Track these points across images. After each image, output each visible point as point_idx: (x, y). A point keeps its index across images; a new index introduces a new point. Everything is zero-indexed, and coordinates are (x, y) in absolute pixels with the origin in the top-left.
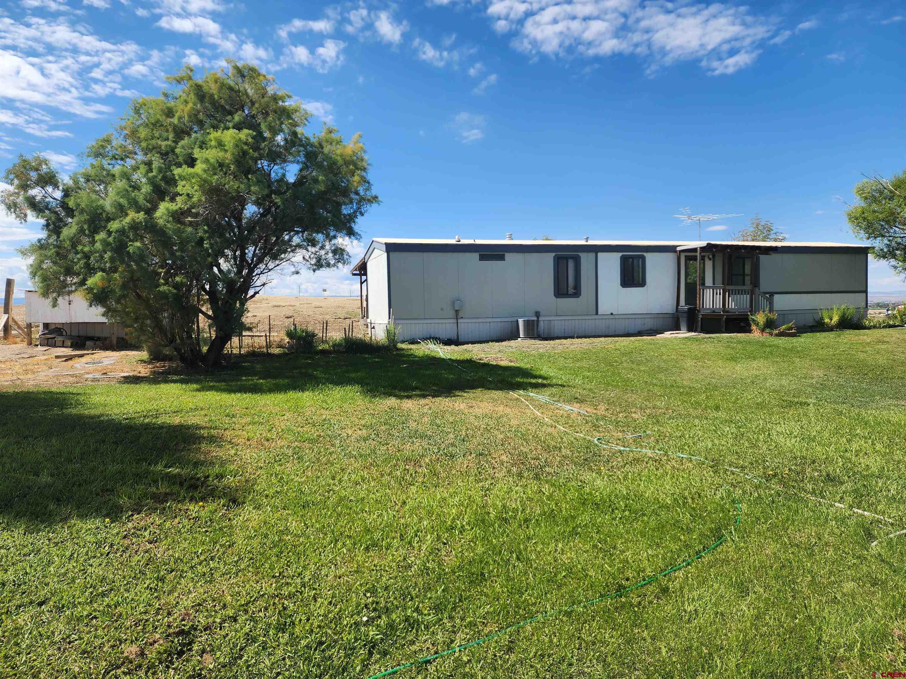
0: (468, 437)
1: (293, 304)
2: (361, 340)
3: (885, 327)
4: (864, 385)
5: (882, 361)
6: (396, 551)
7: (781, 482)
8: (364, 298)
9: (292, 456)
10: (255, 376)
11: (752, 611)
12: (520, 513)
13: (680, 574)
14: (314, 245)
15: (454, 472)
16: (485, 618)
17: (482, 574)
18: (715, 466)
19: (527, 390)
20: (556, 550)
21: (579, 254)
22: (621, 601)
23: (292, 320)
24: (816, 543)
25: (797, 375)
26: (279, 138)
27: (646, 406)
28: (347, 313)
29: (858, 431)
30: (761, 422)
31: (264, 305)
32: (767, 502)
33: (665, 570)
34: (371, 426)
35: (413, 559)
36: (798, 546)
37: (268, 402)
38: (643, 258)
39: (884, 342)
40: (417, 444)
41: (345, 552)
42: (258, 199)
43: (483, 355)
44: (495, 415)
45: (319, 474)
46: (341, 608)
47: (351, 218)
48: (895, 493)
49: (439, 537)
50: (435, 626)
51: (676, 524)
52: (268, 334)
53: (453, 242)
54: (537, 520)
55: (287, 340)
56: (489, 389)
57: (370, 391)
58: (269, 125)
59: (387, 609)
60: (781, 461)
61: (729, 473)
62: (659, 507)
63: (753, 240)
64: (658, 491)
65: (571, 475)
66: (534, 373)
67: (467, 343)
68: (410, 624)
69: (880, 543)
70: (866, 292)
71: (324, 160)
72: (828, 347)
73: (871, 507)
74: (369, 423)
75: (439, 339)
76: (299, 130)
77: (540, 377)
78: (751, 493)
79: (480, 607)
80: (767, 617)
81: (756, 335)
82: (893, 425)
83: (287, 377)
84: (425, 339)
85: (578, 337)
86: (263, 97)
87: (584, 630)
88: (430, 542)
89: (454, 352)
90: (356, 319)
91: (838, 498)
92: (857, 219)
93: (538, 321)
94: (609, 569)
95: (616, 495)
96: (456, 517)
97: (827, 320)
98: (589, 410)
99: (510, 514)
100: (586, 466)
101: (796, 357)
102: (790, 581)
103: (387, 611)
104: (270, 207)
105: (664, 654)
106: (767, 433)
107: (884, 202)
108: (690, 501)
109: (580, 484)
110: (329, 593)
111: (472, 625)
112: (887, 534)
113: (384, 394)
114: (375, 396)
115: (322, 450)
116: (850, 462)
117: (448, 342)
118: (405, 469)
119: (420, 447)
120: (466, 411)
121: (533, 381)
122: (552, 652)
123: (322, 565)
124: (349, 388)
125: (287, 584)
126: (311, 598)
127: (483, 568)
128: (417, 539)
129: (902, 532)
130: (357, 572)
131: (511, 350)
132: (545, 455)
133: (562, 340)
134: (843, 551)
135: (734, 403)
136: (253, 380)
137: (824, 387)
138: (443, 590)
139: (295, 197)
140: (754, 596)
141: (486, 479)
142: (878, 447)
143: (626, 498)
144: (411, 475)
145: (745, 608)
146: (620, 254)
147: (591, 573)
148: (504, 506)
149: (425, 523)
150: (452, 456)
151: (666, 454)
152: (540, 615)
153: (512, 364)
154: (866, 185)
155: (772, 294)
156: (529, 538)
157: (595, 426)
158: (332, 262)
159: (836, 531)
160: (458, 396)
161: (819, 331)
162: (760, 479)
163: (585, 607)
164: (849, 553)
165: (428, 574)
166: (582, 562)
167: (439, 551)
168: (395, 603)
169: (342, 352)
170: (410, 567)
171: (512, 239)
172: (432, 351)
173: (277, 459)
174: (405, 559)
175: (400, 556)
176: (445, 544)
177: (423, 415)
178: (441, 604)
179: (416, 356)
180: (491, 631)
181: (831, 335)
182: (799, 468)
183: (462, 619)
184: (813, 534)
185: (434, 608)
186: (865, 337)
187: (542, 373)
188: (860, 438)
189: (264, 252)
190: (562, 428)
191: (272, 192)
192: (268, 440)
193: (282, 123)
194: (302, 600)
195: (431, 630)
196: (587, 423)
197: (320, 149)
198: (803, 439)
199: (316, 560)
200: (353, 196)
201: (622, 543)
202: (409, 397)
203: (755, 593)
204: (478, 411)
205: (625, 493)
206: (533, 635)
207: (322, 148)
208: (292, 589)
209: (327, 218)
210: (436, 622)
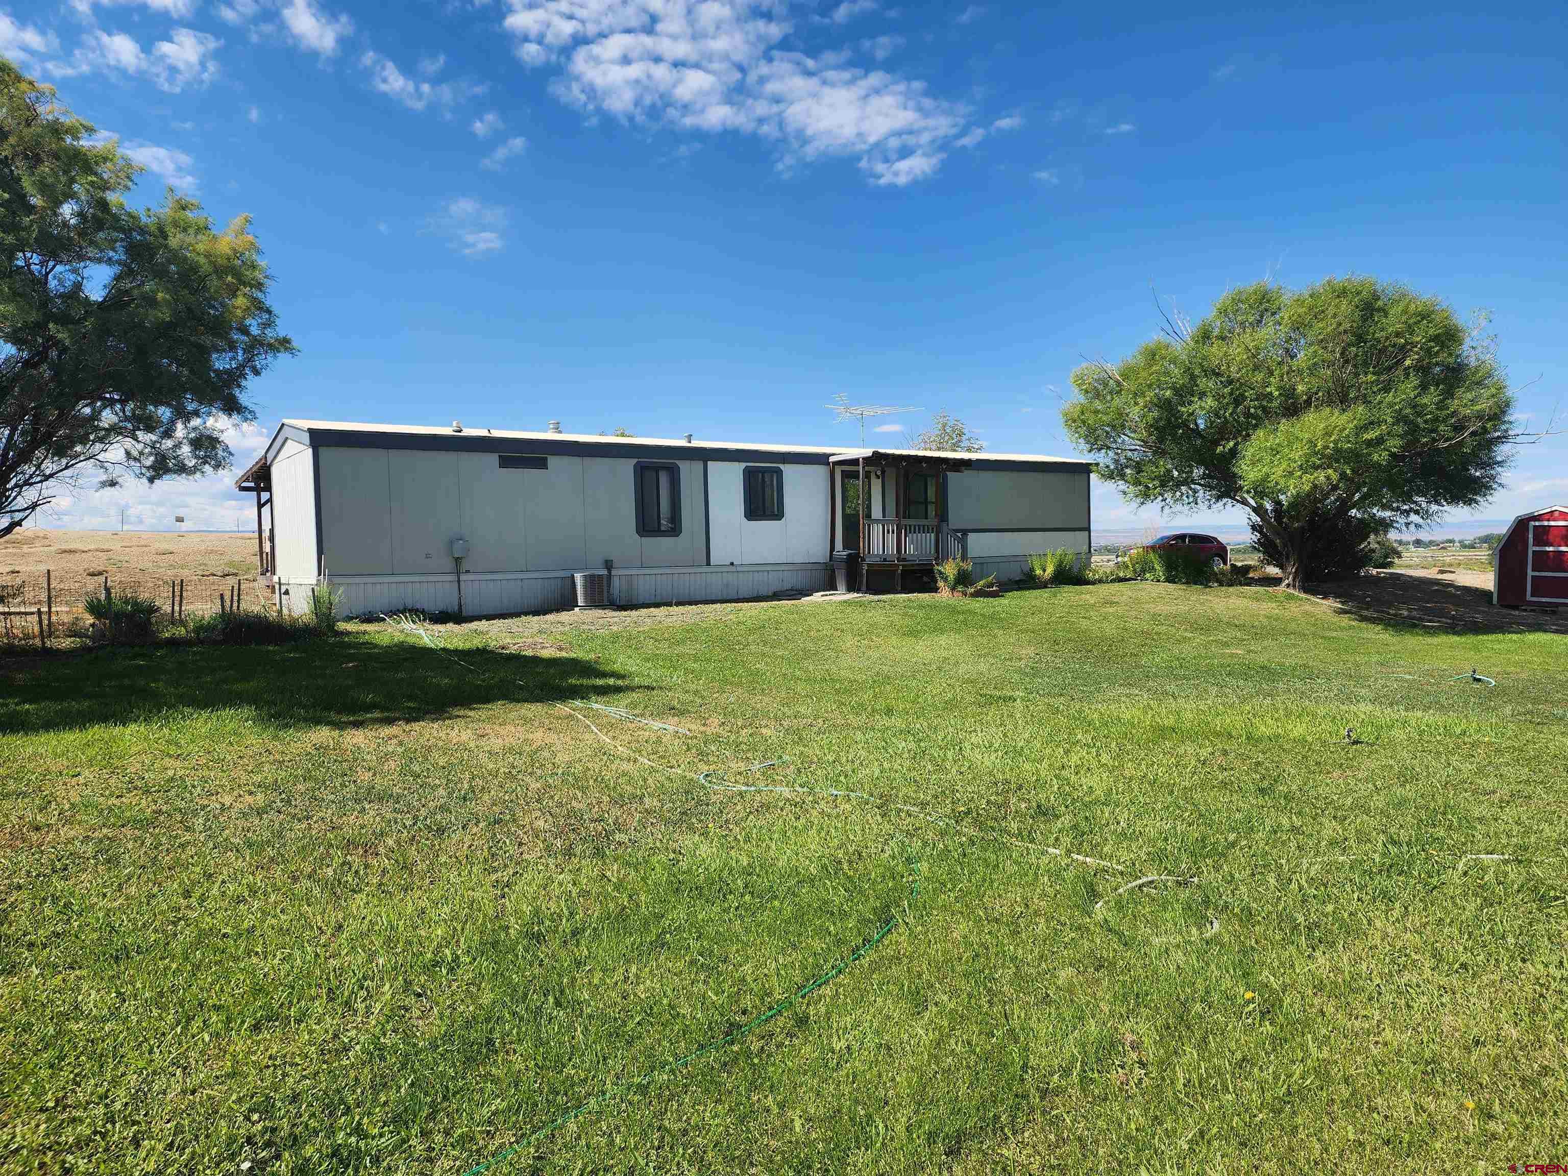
0: (473, 792)
1: (105, 547)
2: (258, 617)
3: (1113, 581)
4: (1087, 668)
5: (1110, 630)
6: (318, 1024)
7: (978, 823)
8: (266, 534)
9: (94, 857)
10: (11, 696)
11: (931, 1034)
12: (564, 920)
13: (827, 991)
14: (149, 429)
15: (443, 859)
16: (490, 1123)
17: (490, 1042)
18: (884, 806)
19: (589, 699)
20: (626, 979)
21: (677, 462)
22: (732, 1051)
23: (102, 579)
24: (1022, 913)
25: (1001, 655)
26: (67, 210)
27: (784, 714)
28: (231, 564)
29: (1079, 737)
30: (951, 729)
31: (38, 549)
32: (956, 856)
33: (804, 987)
34: (275, 786)
35: (353, 1033)
36: (997, 920)
37: (41, 750)
38: (779, 472)
39: (1112, 603)
40: (372, 813)
41: (207, 1038)
42: (16, 331)
43: (508, 640)
44: (528, 749)
45: (155, 890)
46: (193, 1153)
47: (233, 378)
48: (1125, 825)
49: (408, 983)
50: (393, 1155)
51: (825, 908)
52: (45, 609)
53: (447, 431)
54: (595, 929)
55: (89, 620)
56: (518, 701)
57: (276, 716)
58: (41, 182)
59: (295, 1139)
60: (976, 789)
61: (903, 815)
62: (798, 882)
63: (939, 449)
64: (797, 854)
65: (658, 844)
66: (602, 668)
67: (479, 618)
68: (341, 1161)
69: (1106, 903)
70: (1088, 529)
71: (170, 262)
72: (1040, 612)
73: (1095, 850)
74: (270, 780)
75: (423, 612)
76: (112, 197)
77: (613, 675)
78: (934, 844)
79: (483, 1105)
80: (952, 1041)
81: (944, 595)
82: (1124, 724)
83: (88, 696)
84: (394, 613)
85: (679, 604)
86: (29, 125)
87: (669, 1114)
88: (388, 996)
89: (453, 635)
90: (250, 577)
91: (1051, 840)
92: (1074, 421)
93: (610, 576)
94: (715, 998)
95: (731, 870)
96: (444, 943)
97: (1038, 572)
98: (693, 727)
99: (547, 923)
100: (684, 825)
101: (999, 628)
102: (985, 978)
103: (295, 1141)
104: (46, 349)
105: (797, 1130)
106: (957, 748)
107: (1109, 398)
108: (845, 866)
109: (672, 856)
110: (169, 1125)
111: (466, 1139)
112: (1116, 889)
113: (306, 720)
114: (287, 726)
115: (164, 840)
116: (1068, 784)
117: (441, 618)
118: (344, 864)
119: (378, 819)
120: (472, 745)
121: (600, 682)
122: (611, 1162)
123: (154, 1073)
124: (229, 712)
125: (74, 1120)
126: (126, 1143)
127: (491, 1031)
128: (363, 993)
129: (1134, 884)
130: (232, 1075)
131: (561, 628)
132: (616, 811)
133: (652, 609)
134: (1058, 921)
135: (913, 702)
136: (7, 705)
137: (1035, 673)
138: (412, 1085)
139: (104, 331)
140: (934, 1009)
141: (506, 866)
142: (1105, 758)
143: (747, 872)
144: (357, 872)
145: (921, 1032)
146: (743, 465)
147: (685, 1010)
148: (537, 912)
149: (381, 961)
150: (441, 831)
151: (811, 791)
152: (592, 1101)
153: (564, 654)
154: (1086, 372)
155: (965, 532)
156: (579, 964)
157: (701, 754)
158: (191, 463)
159: (1050, 891)
160: (459, 716)
161: (1029, 589)
162: (947, 820)
163: (672, 1071)
164: (1065, 924)
165: (382, 1058)
166: (669, 992)
167: (407, 1010)
168: (313, 1123)
169: (215, 643)
170: (346, 1049)
171: (560, 432)
172: (407, 635)
173: (59, 865)
174: (336, 1036)
175: (327, 1031)
176: (419, 995)
177: (387, 756)
178: (406, 1110)
179: (376, 646)
180: (502, 1146)
181: (1045, 593)
182: (1000, 799)
183: (447, 1133)
184: (1018, 899)
185: (394, 1121)
186: (1088, 596)
187: (617, 667)
188: (1081, 747)
189: (32, 441)
190: (646, 761)
191: (50, 317)
192: (38, 829)
193: (72, 180)
194: (106, 1150)
195: (385, 1164)
196: (688, 749)
197: (161, 240)
198: (1006, 753)
199: (141, 1064)
200: (236, 336)
201: (738, 951)
202: (357, 725)
203: (936, 1004)
204: (496, 744)
205: (745, 864)
206: (579, 1137)
207: (166, 237)
208: (84, 1130)
209: (176, 376)
210: (396, 1148)
